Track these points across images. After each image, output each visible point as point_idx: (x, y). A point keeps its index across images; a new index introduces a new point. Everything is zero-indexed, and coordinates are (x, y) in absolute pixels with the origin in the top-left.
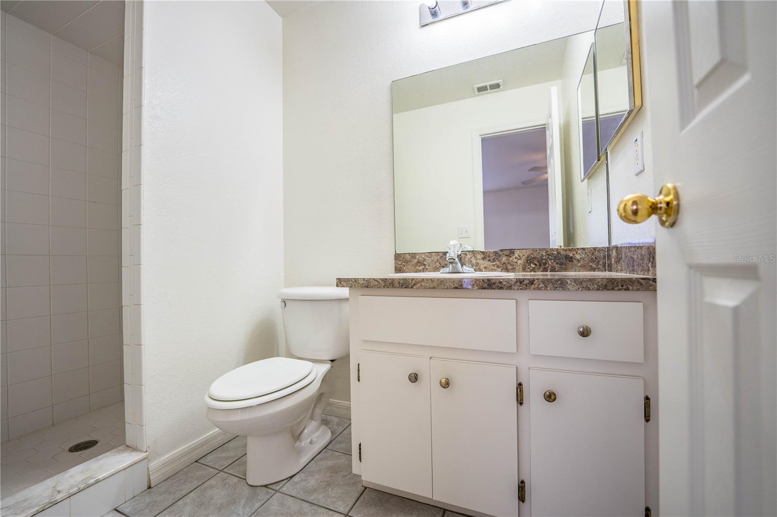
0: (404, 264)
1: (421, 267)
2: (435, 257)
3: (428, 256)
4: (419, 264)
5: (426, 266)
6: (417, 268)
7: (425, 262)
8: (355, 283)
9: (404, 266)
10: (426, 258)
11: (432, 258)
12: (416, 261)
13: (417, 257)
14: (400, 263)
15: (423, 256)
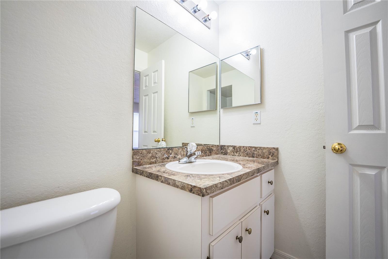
0: (141, 158)
1: (154, 160)
2: (163, 151)
3: (158, 151)
4: (153, 157)
5: (157, 159)
6: (151, 160)
7: (156, 156)
8: (215, 188)
9: (142, 159)
10: (157, 153)
11: (161, 153)
12: (150, 155)
13: (152, 152)
14: (138, 158)
15: (156, 151)
